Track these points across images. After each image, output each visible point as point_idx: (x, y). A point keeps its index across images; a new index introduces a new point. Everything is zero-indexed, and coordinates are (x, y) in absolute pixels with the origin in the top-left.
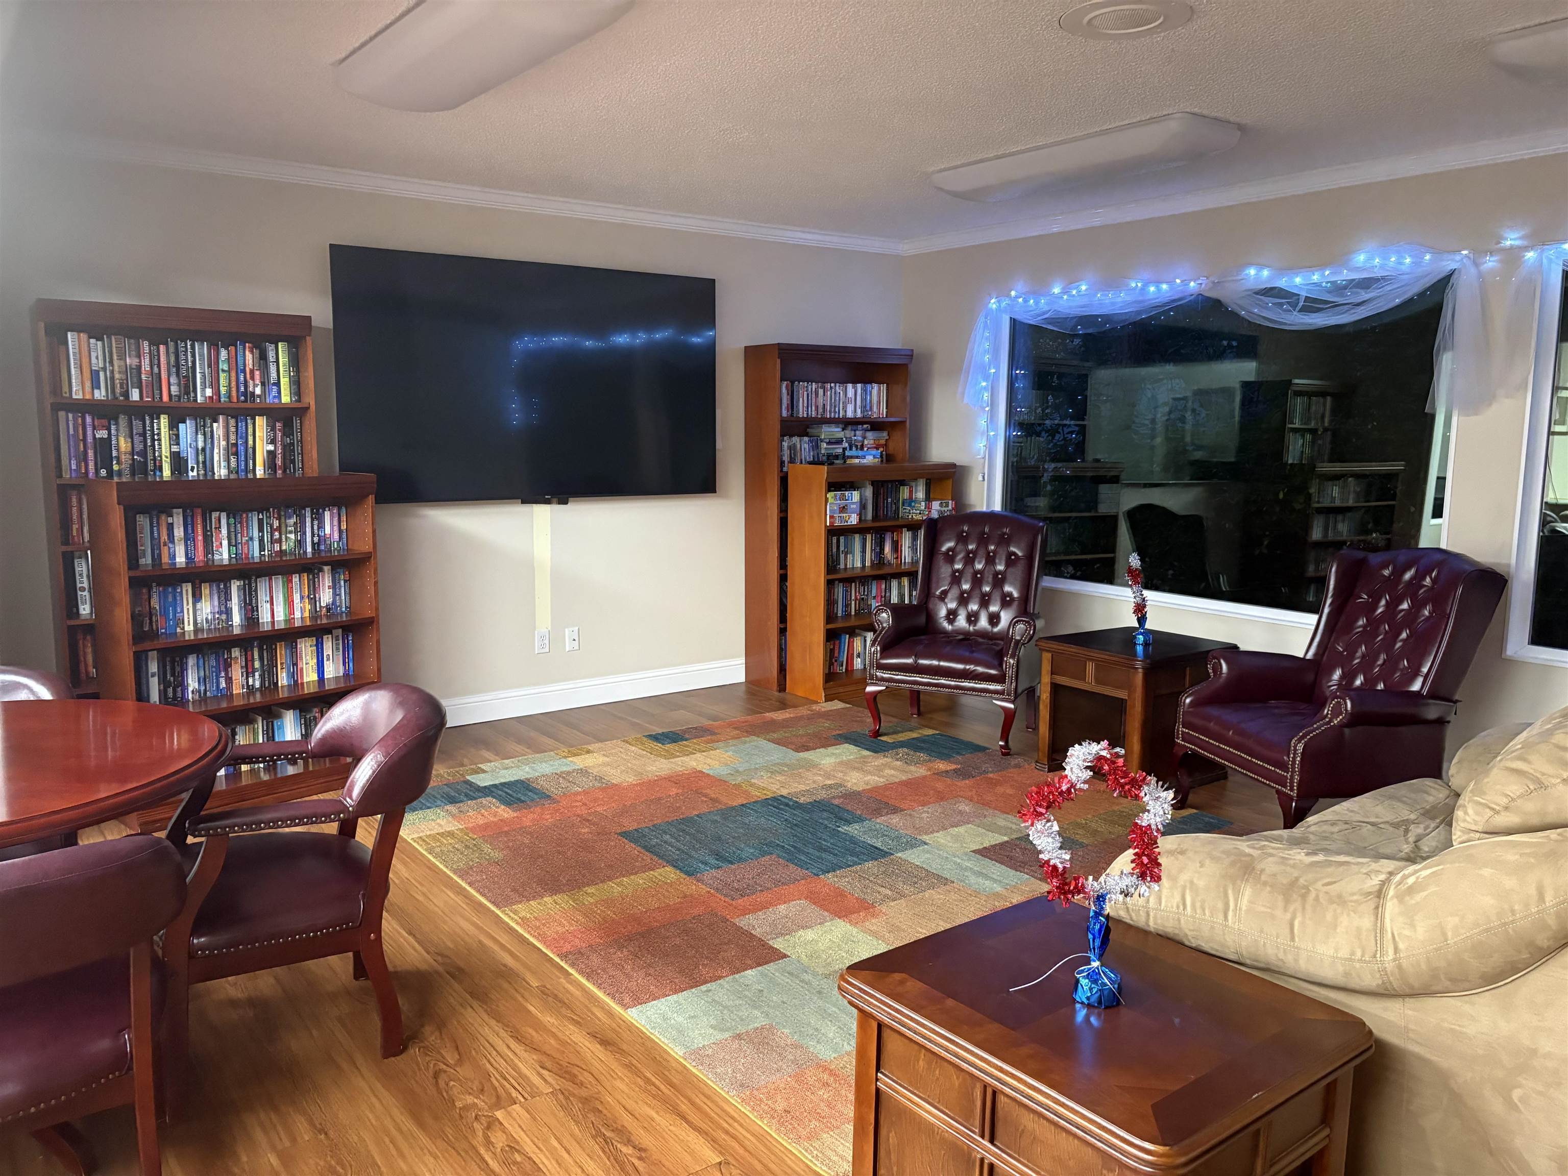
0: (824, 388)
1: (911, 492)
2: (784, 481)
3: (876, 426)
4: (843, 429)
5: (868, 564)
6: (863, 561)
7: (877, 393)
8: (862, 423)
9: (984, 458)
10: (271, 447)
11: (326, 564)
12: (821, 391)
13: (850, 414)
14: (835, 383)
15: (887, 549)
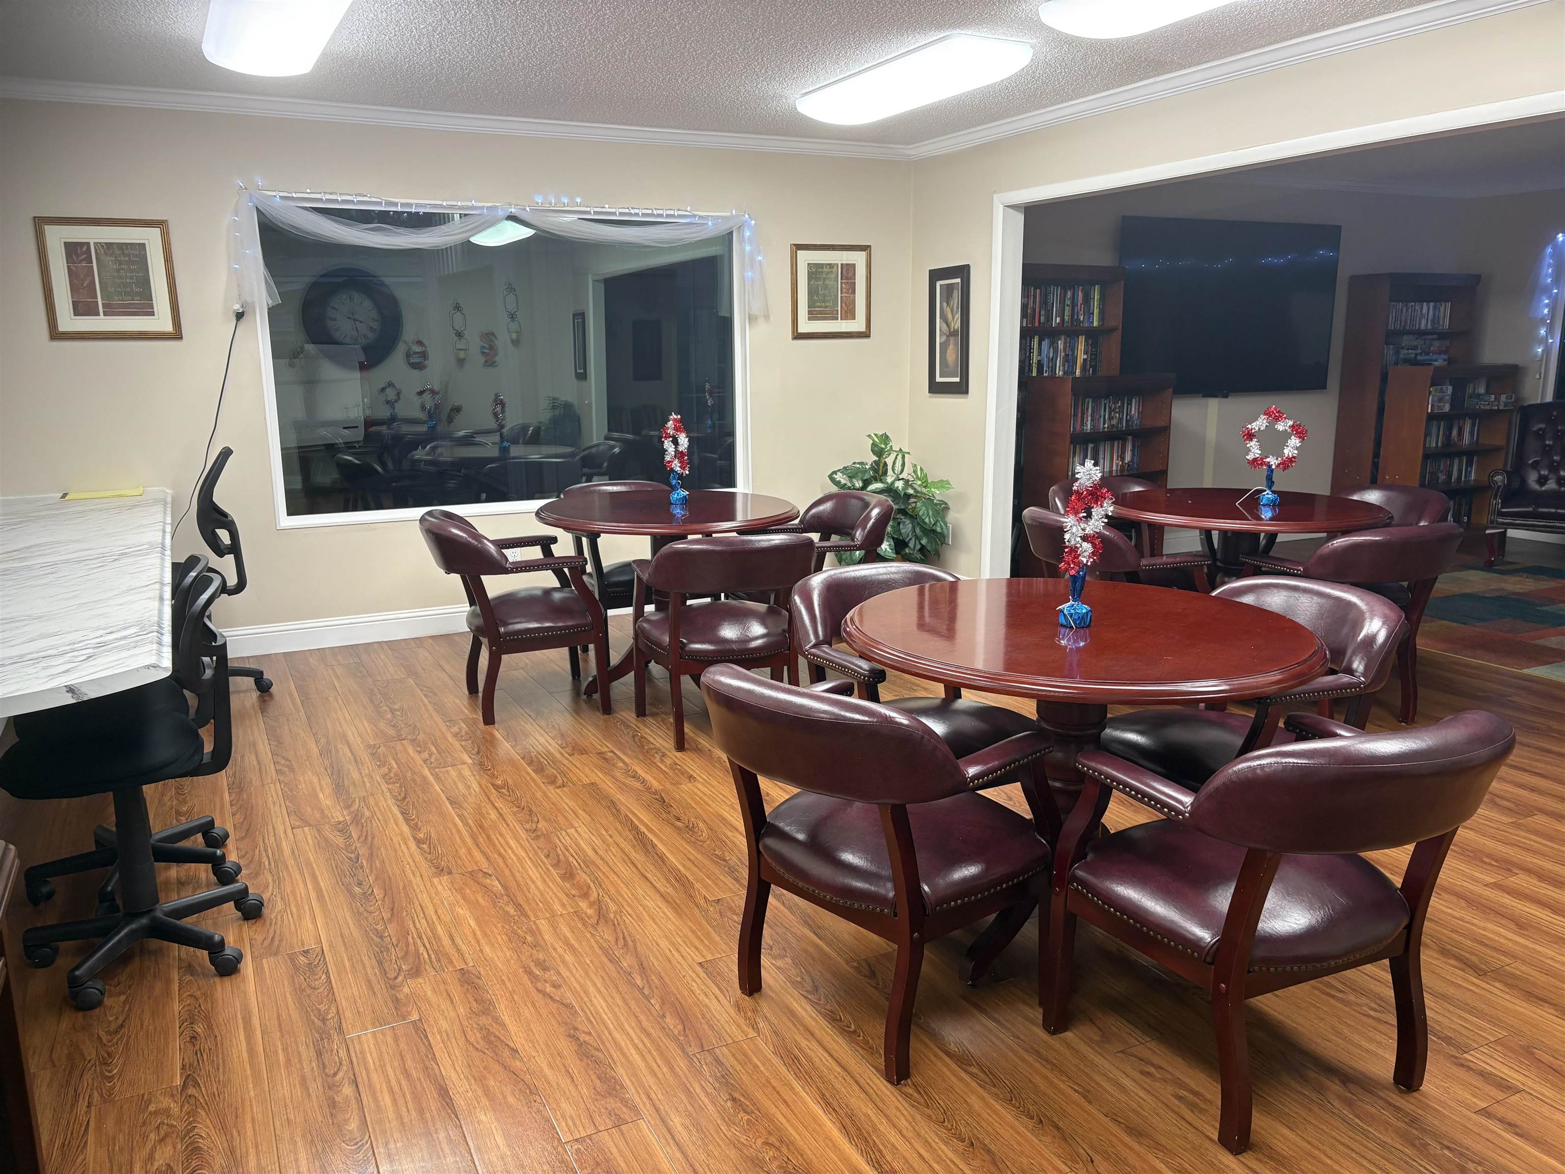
0: (1406, 306)
1: (1474, 388)
2: (1384, 378)
3: (1442, 336)
4: (1417, 339)
5: (1439, 444)
6: (1437, 443)
7: (1446, 309)
8: (1432, 334)
9: (1541, 360)
10: (1085, 357)
11: (1130, 435)
12: (1404, 310)
13: (1423, 327)
14: (1415, 302)
15: (1455, 433)
